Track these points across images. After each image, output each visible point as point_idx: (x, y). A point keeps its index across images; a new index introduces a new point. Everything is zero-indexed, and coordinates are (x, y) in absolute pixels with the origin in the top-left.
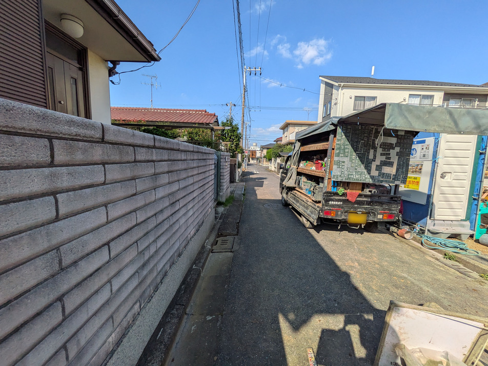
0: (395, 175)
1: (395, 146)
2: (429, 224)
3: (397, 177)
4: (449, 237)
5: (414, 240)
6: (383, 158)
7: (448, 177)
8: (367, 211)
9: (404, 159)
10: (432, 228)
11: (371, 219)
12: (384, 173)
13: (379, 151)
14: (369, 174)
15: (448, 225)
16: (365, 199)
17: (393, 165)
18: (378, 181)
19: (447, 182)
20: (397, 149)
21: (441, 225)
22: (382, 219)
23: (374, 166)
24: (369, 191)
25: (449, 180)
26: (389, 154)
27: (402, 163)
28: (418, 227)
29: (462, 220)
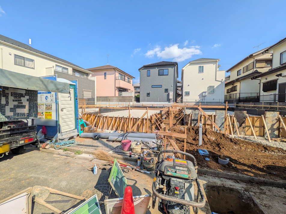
0: (29, 114)
1: (25, 95)
2: (59, 136)
3: (30, 115)
4: (69, 139)
5: (51, 148)
6: (16, 103)
7: (64, 110)
8: (8, 142)
9: (33, 103)
10: (61, 137)
11: (14, 146)
12: (19, 113)
13: (11, 98)
14: (4, 115)
15: (68, 133)
16: (4, 134)
17: (25, 107)
18: (14, 119)
19: (64, 113)
20: (27, 97)
21: (65, 134)
22: (24, 143)
23: (7, 109)
24: (8, 127)
25: (65, 112)
26: (21, 100)
27: (32, 105)
28: (54, 140)
29: (74, 129)
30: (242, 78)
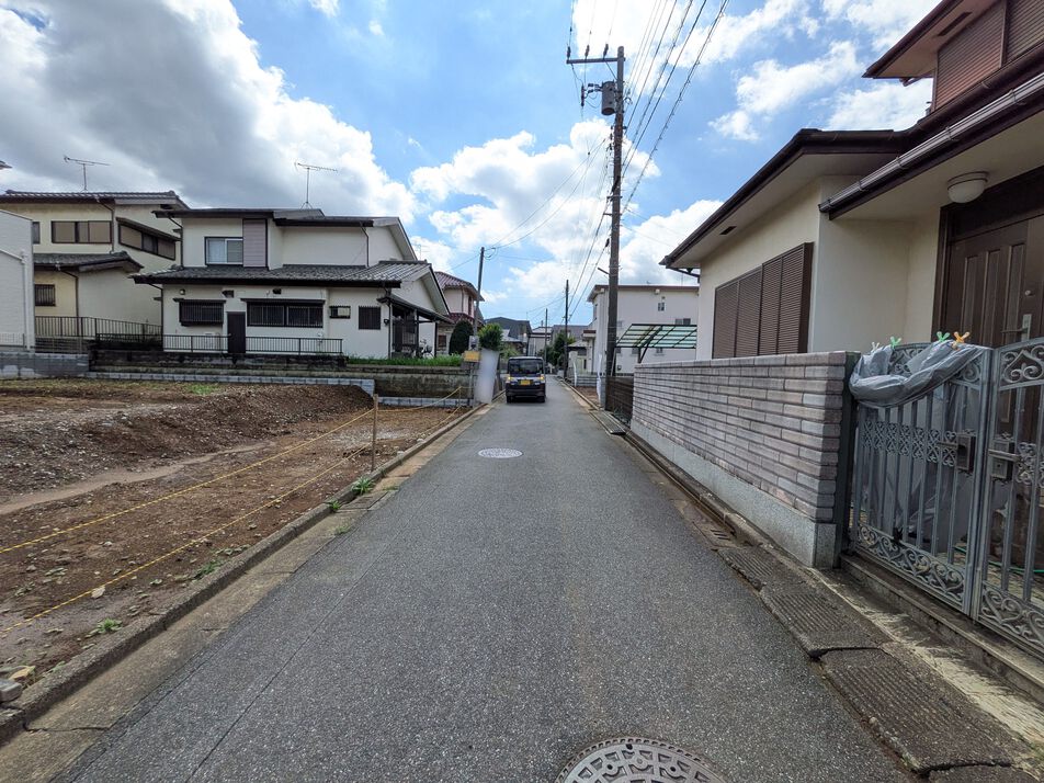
30: (89, 267)
